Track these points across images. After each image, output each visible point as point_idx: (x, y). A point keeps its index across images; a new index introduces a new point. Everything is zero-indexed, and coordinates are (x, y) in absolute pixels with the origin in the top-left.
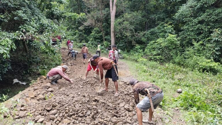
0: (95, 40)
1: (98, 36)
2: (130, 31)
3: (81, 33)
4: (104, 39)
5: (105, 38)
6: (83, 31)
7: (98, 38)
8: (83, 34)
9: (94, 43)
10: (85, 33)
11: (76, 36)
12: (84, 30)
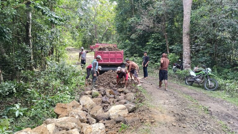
0: (153, 53)
1: (157, 46)
2: (229, 28)
3: (133, 43)
4: (168, 50)
5: (170, 48)
6: (136, 41)
7: (158, 49)
8: (136, 45)
9: (152, 57)
10: (138, 44)
11: (127, 49)
12: (137, 38)
